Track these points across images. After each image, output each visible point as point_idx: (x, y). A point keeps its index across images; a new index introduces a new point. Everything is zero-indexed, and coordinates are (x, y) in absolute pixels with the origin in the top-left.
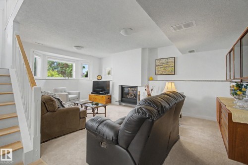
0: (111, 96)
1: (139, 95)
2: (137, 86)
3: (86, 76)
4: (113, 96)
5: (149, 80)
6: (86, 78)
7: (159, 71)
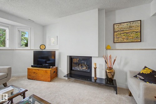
0: (57, 69)
1: (95, 68)
2: (91, 57)
3: (26, 45)
4: (60, 69)
5: (107, 49)
6: (27, 48)
7: (119, 38)
